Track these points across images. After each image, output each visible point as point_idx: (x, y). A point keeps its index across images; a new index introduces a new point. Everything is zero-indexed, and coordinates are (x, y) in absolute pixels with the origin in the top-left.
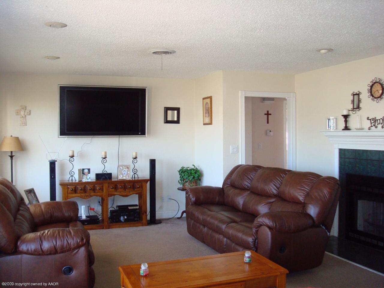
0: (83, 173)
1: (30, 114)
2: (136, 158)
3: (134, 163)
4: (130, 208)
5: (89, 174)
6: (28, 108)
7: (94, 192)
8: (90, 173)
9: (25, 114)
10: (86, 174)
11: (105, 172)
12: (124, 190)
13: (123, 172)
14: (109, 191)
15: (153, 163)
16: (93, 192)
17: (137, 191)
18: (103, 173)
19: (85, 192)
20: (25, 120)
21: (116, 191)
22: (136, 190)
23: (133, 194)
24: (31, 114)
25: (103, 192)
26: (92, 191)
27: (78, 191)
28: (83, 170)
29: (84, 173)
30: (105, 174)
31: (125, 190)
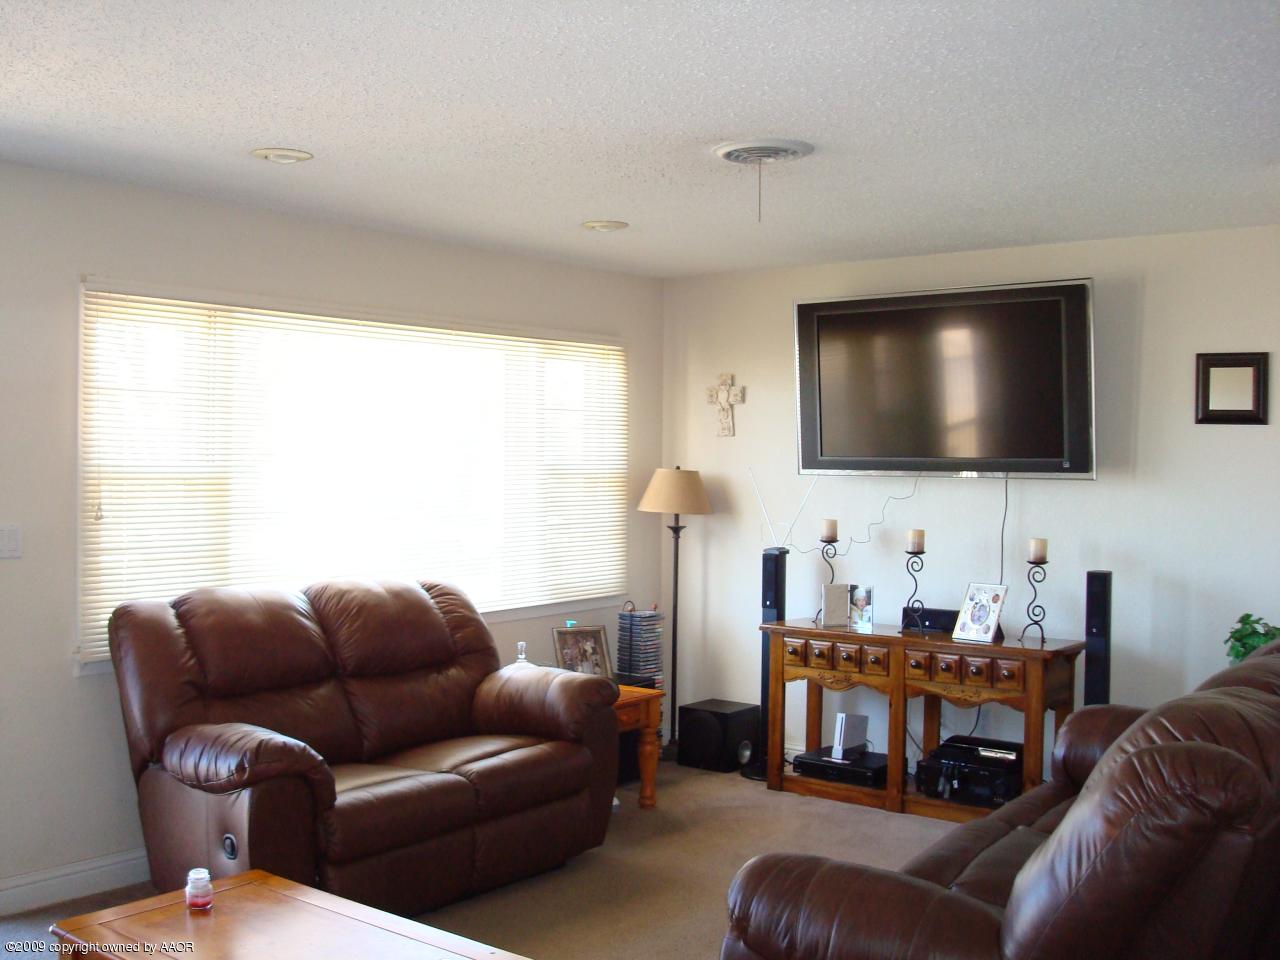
0: (852, 602)
1: (743, 400)
2: (1040, 562)
3: (1033, 581)
4: (985, 753)
5: (869, 608)
6: (739, 383)
7: (860, 672)
8: (870, 604)
9: (730, 400)
10: (859, 603)
11: (917, 605)
12: (957, 681)
13: (977, 613)
14: (907, 676)
15: (1099, 586)
16: (857, 670)
17: (1004, 691)
18: (910, 605)
19: (833, 667)
20: (730, 417)
21: (931, 679)
22: (1000, 685)
23: (992, 700)
24: (748, 397)
25: (888, 675)
26: (851, 667)
27: (813, 661)
28: (854, 588)
29: (855, 598)
30: (918, 610)
31: (961, 682)
